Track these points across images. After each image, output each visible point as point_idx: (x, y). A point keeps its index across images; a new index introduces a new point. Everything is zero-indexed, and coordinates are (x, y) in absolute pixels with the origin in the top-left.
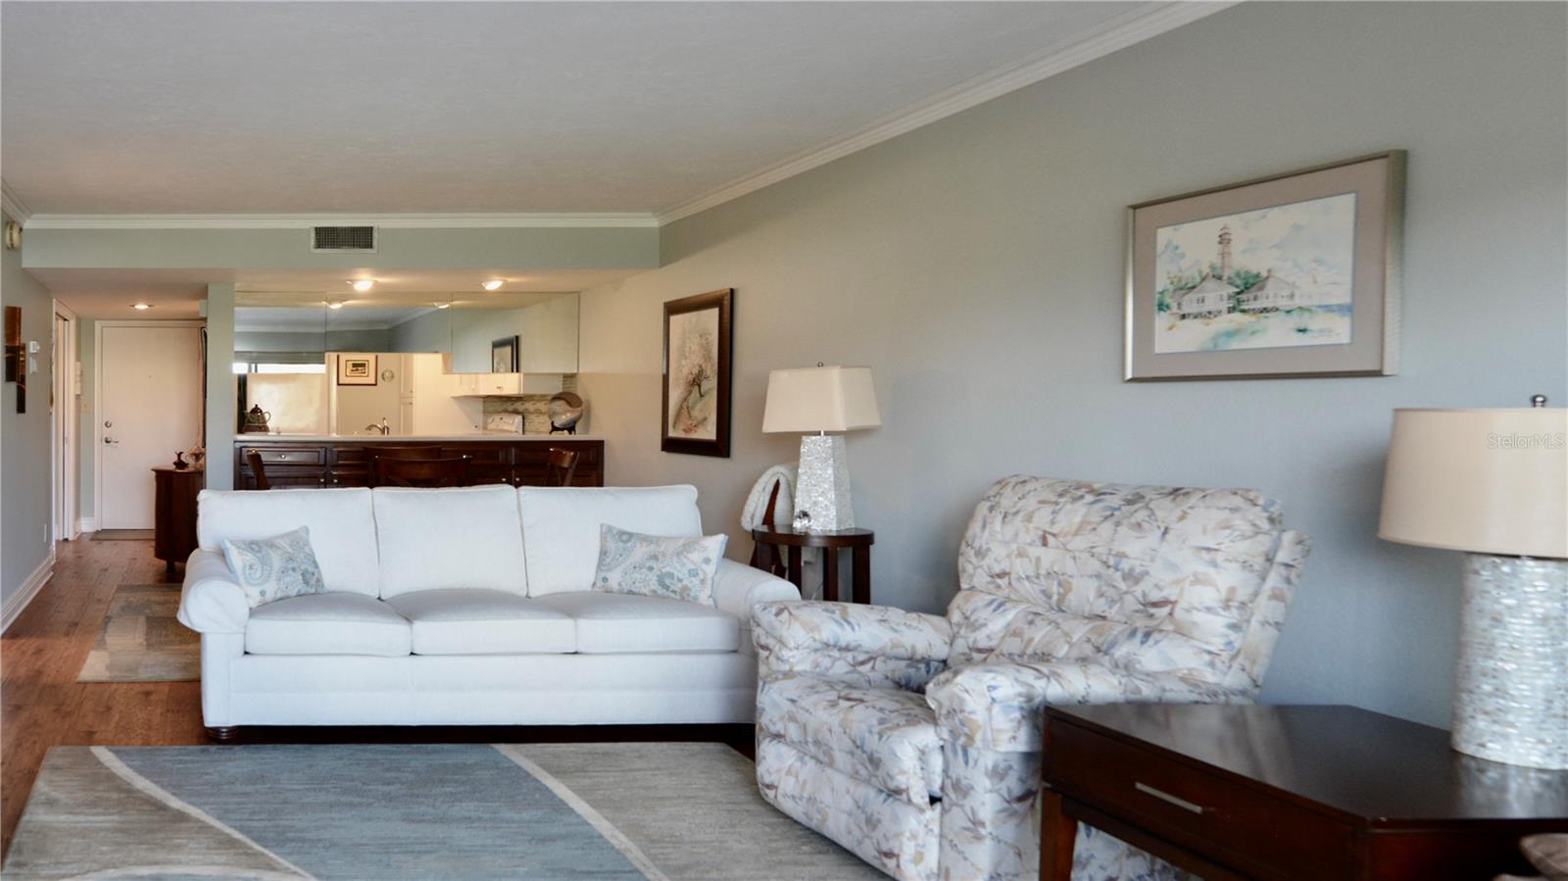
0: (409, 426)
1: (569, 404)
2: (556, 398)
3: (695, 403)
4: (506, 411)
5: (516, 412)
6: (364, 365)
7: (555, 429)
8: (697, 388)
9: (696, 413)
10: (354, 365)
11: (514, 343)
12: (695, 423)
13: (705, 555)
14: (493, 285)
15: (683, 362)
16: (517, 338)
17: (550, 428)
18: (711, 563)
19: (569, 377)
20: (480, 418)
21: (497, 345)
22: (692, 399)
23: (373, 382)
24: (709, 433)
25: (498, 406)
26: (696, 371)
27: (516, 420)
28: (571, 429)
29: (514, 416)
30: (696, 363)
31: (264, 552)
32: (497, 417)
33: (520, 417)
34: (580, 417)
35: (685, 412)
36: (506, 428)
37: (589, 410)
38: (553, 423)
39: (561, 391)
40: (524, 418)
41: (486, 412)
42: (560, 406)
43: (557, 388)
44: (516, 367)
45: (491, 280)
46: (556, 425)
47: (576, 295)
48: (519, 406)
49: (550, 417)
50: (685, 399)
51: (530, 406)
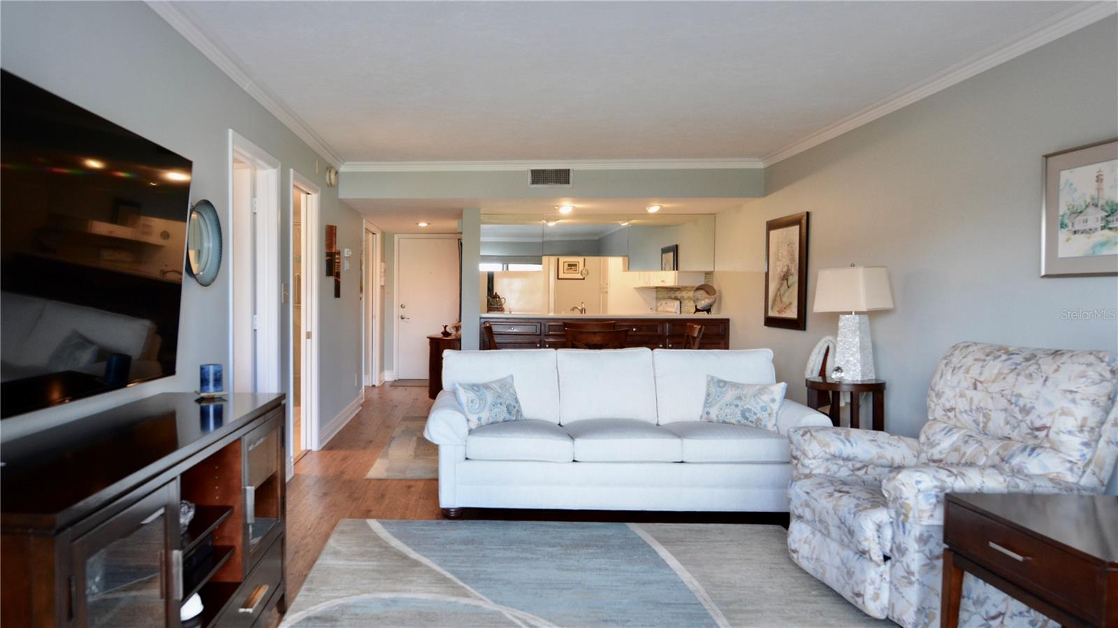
0: (605, 308)
1: (707, 292)
2: (699, 289)
3: (785, 292)
4: (670, 298)
5: (676, 299)
6: (576, 265)
7: (697, 310)
8: (786, 281)
9: (785, 299)
10: (569, 265)
11: (675, 250)
12: (784, 306)
13: (771, 397)
14: (654, 209)
15: (778, 263)
16: (677, 246)
17: (694, 310)
18: (776, 402)
19: (708, 274)
20: (654, 302)
21: (665, 251)
22: (783, 289)
24: (792, 313)
25: (665, 294)
26: (785, 270)
27: (676, 304)
28: (708, 311)
29: (675, 301)
30: (785, 264)
31: (481, 391)
32: (664, 302)
33: (679, 302)
34: (714, 302)
35: (778, 299)
36: (670, 309)
37: (720, 297)
38: (696, 306)
39: (703, 283)
40: (681, 303)
41: (658, 299)
42: (701, 294)
43: (700, 281)
44: (676, 266)
45: (651, 206)
46: (699, 307)
47: (713, 216)
48: (678, 294)
49: (694, 302)
50: (779, 290)
51: (685, 294)
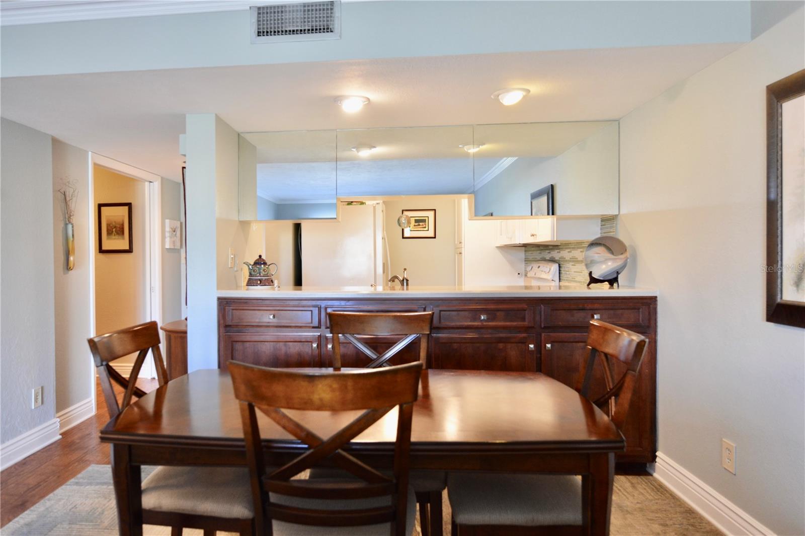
0: (457, 275)
1: (609, 249)
2: (594, 244)
4: (544, 260)
5: (553, 261)
6: (424, 221)
7: (593, 280)
10: (416, 221)
11: (551, 192)
16: (552, 186)
17: (588, 280)
19: (607, 220)
20: (522, 266)
21: (535, 196)
23: (432, 235)
25: (537, 254)
27: (552, 268)
28: (612, 281)
29: (550, 264)
32: (535, 265)
33: (556, 266)
34: (623, 267)
36: (544, 276)
37: (634, 257)
38: (590, 273)
39: (599, 236)
40: (560, 267)
41: (527, 261)
42: (598, 253)
43: (594, 232)
44: (552, 210)
46: (595, 276)
47: (617, 123)
48: (555, 254)
49: (587, 266)
51: (565, 254)
